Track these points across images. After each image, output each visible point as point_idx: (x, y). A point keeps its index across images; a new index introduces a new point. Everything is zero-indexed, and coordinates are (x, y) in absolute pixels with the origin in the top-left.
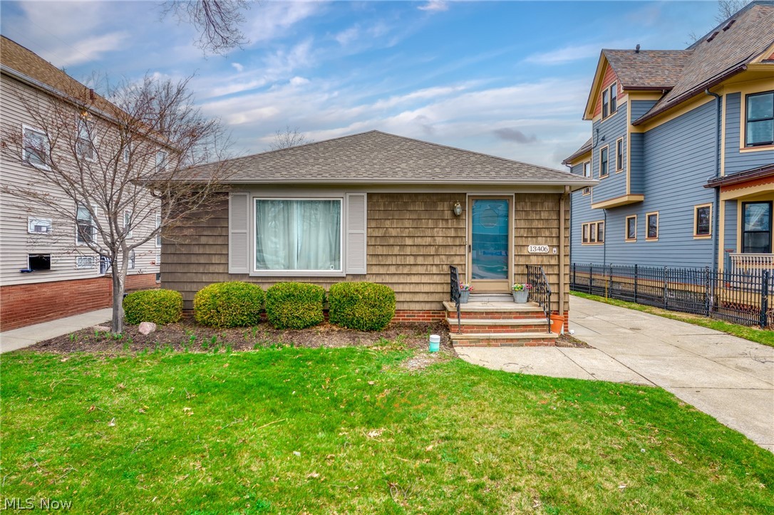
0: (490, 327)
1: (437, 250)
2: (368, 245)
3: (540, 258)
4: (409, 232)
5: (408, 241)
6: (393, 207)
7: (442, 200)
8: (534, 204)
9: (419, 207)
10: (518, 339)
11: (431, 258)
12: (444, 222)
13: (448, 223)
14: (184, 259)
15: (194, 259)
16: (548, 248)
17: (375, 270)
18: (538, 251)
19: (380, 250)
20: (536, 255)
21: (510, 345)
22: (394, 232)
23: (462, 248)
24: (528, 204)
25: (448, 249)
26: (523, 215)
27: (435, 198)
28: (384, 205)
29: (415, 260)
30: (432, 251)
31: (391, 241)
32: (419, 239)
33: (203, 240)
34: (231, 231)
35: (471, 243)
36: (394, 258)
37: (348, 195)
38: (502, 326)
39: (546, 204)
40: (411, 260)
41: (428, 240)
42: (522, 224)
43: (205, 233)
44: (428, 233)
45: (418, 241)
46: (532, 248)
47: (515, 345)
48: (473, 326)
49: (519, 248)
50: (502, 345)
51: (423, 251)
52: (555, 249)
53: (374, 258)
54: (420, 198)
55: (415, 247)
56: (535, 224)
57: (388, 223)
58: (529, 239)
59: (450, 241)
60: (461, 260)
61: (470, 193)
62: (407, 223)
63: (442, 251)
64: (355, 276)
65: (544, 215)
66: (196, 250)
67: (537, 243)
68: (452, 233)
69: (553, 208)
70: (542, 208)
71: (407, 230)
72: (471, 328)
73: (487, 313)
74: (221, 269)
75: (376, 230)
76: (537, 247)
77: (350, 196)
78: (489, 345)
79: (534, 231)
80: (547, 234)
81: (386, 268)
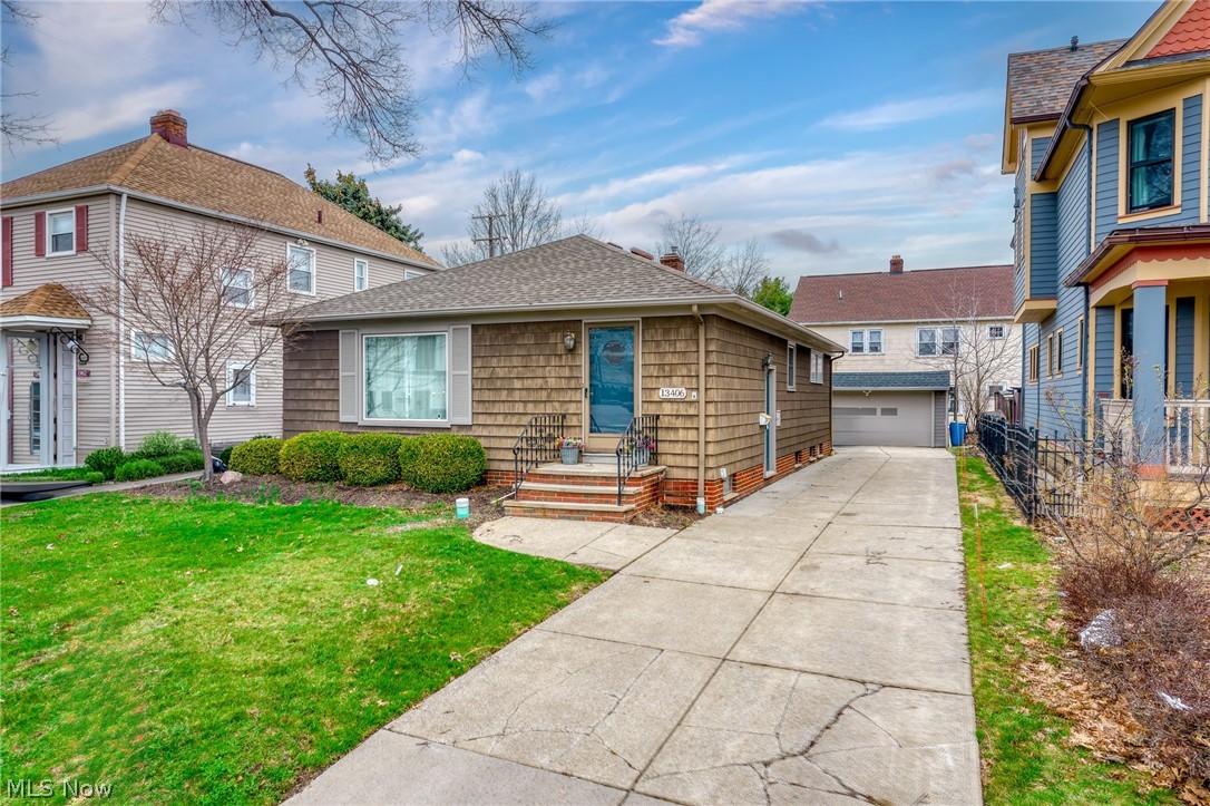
0: (560, 494)
1: (549, 395)
2: (473, 389)
3: (675, 406)
4: (518, 373)
5: (517, 384)
6: (500, 341)
7: (555, 330)
8: (666, 332)
9: (529, 340)
10: (578, 511)
11: (543, 405)
12: (557, 359)
13: (561, 360)
14: (302, 406)
15: (310, 406)
16: (685, 391)
17: (481, 420)
18: (671, 396)
19: (487, 396)
20: (671, 401)
21: (569, 518)
22: (501, 373)
23: (579, 391)
24: (660, 331)
25: (562, 393)
26: (652, 347)
27: (546, 328)
28: (491, 339)
29: (525, 407)
30: (543, 395)
31: (499, 384)
32: (529, 381)
33: (318, 384)
34: (341, 374)
35: (587, 386)
36: (502, 404)
37: (452, 327)
38: (574, 494)
39: (682, 330)
40: (519, 408)
41: (539, 382)
42: (652, 359)
43: (320, 377)
44: (539, 372)
45: (528, 384)
46: (665, 392)
47: (576, 519)
48: (540, 492)
49: (648, 392)
50: (560, 518)
51: (533, 396)
52: (694, 393)
53: (481, 405)
54: (530, 328)
55: (525, 392)
56: (669, 359)
57: (494, 362)
58: (661, 379)
59: (563, 383)
60: (577, 408)
61: (586, 319)
62: (516, 361)
63: (555, 396)
64: (461, 427)
65: (680, 346)
66: (312, 395)
67: (671, 386)
68: (566, 372)
69: (691, 336)
70: (678, 335)
71: (515, 370)
72: (538, 494)
73: (568, 477)
74: (332, 417)
75: (483, 370)
76: (671, 390)
77: (454, 329)
78: (545, 517)
79: (667, 368)
80: (684, 372)
81: (493, 417)
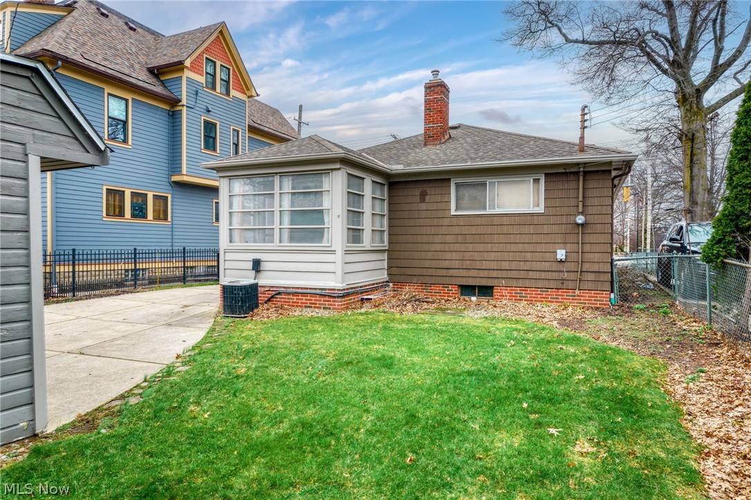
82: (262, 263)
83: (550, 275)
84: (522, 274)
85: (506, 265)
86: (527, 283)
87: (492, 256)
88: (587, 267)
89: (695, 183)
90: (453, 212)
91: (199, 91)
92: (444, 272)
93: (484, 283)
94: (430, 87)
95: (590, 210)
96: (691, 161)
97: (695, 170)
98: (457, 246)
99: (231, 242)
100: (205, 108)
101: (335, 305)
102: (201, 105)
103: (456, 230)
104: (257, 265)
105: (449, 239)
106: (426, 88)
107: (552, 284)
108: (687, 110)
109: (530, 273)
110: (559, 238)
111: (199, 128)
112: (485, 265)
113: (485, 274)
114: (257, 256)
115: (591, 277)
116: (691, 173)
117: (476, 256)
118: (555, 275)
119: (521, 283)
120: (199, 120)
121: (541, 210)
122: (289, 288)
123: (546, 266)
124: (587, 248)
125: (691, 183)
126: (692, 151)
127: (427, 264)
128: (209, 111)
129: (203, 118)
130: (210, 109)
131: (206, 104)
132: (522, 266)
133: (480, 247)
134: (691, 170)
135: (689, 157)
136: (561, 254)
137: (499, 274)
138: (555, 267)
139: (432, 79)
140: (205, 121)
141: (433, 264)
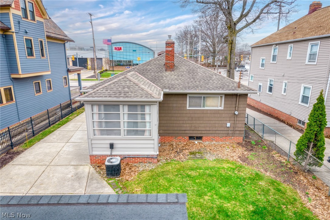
82: (114, 145)
83: (224, 132)
84: (214, 132)
85: (208, 129)
86: (216, 135)
87: (203, 125)
88: (236, 129)
89: (231, 61)
90: (188, 108)
91: (21, 21)
92: (183, 132)
93: (199, 135)
94: (168, 44)
95: (240, 109)
96: (231, 52)
97: (232, 56)
98: (189, 122)
99: (94, 135)
100: (24, 31)
101: (154, 161)
102: (22, 30)
103: (189, 115)
104: (112, 146)
105: (186, 119)
106: (166, 44)
107: (224, 135)
108: (231, 31)
109: (217, 131)
110: (228, 119)
111: (23, 44)
112: (200, 129)
113: (200, 132)
114: (111, 142)
115: (238, 132)
116: (230, 57)
117: (197, 125)
118: (226, 132)
119: (213, 135)
120: (22, 39)
121: (222, 108)
122: (131, 155)
123: (223, 129)
124: (237, 122)
125: (230, 60)
126: (231, 48)
127: (176, 129)
128: (26, 33)
129: (24, 37)
130: (28, 31)
131: (25, 29)
132: (214, 129)
133: (198, 122)
134: (231, 55)
135: (230, 50)
136: (228, 125)
137: (205, 132)
138: (226, 129)
139: (168, 39)
140: (26, 39)
141: (179, 129)
